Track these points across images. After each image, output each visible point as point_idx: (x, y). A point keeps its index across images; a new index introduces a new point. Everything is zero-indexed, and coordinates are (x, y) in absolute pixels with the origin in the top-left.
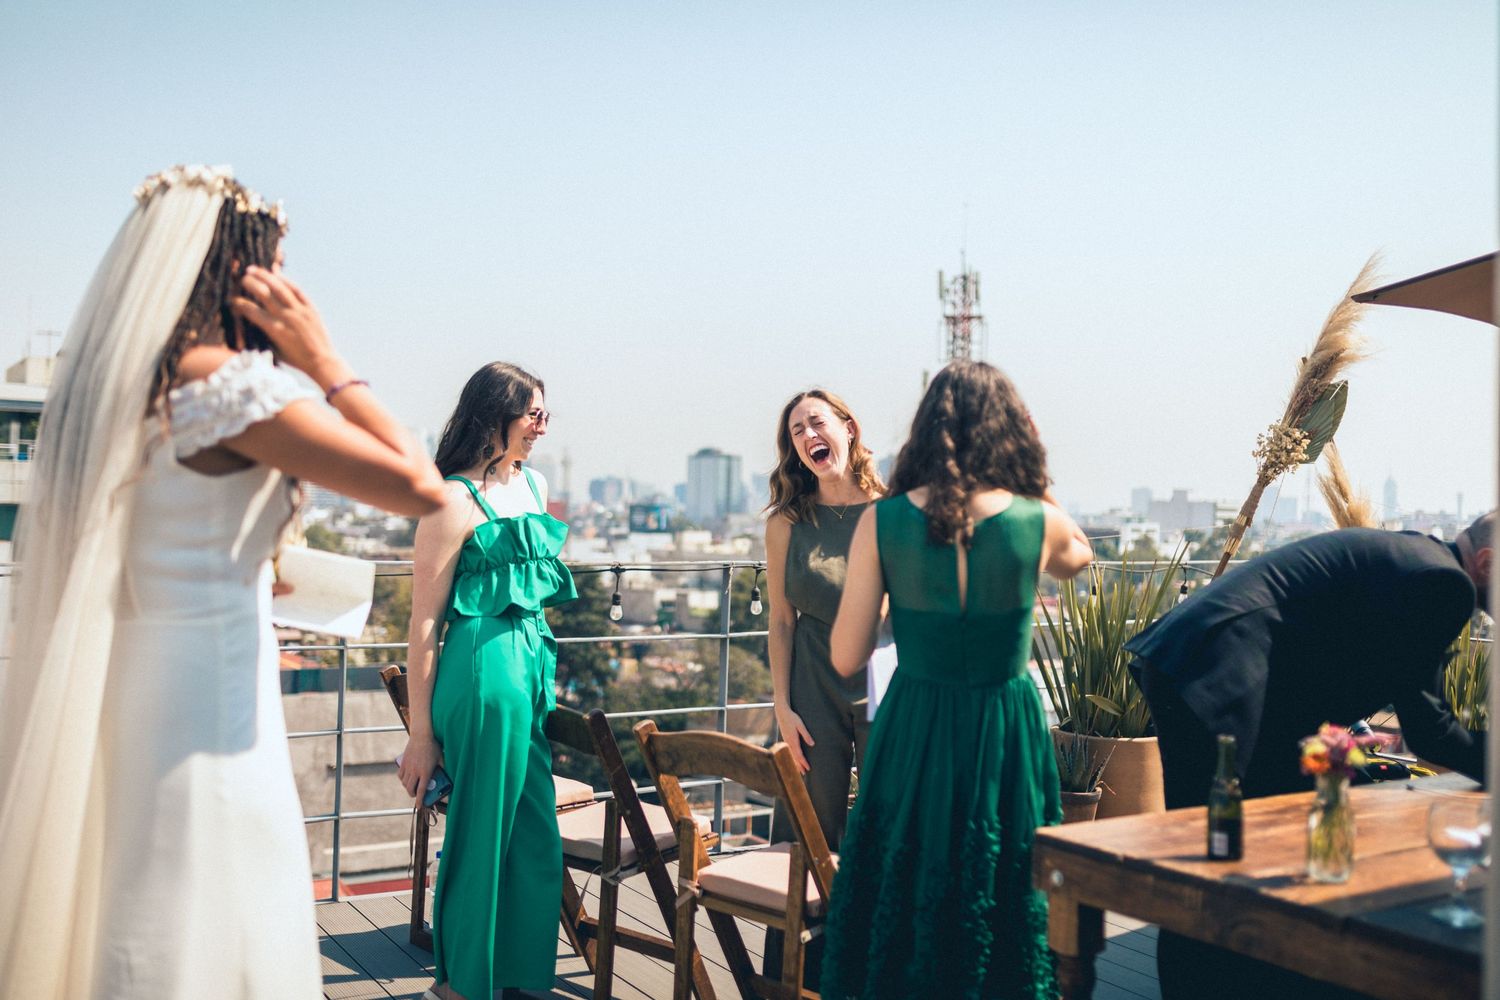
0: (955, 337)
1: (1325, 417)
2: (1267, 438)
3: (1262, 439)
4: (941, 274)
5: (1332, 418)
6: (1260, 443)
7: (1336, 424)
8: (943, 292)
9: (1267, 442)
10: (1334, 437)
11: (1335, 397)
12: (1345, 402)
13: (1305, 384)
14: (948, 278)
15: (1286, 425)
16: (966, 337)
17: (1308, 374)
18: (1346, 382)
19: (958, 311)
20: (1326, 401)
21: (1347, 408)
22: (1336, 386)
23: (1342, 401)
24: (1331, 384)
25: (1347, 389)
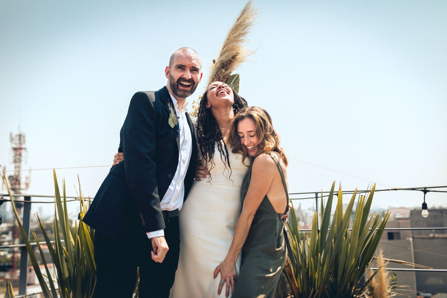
0: (16, 155)
4: (11, 134)
8: (12, 139)
11: (233, 83)
13: (217, 73)
14: (14, 135)
16: (20, 155)
17: (218, 67)
19: (17, 146)
22: (234, 76)
23: (237, 86)
24: (231, 75)
25: (239, 79)
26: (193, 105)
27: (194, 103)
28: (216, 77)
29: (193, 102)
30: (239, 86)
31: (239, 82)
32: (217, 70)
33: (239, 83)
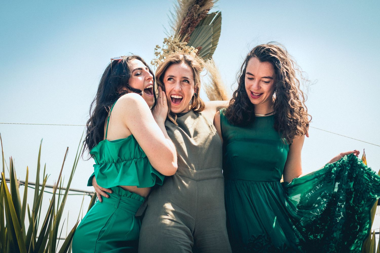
1: (207, 38)
2: (163, 50)
3: (159, 50)
5: (211, 40)
6: (157, 54)
7: (215, 45)
9: (162, 53)
10: (213, 56)
11: (213, 23)
12: (220, 28)
13: (189, 10)
15: (177, 40)
18: (220, 14)
20: (207, 26)
21: (221, 33)
22: (213, 14)
23: (218, 27)
24: (210, 12)
25: (221, 18)
26: (156, 51)
27: (157, 48)
28: (188, 15)
29: (155, 47)
30: (221, 26)
31: (221, 22)
32: (190, 6)
33: (221, 24)
